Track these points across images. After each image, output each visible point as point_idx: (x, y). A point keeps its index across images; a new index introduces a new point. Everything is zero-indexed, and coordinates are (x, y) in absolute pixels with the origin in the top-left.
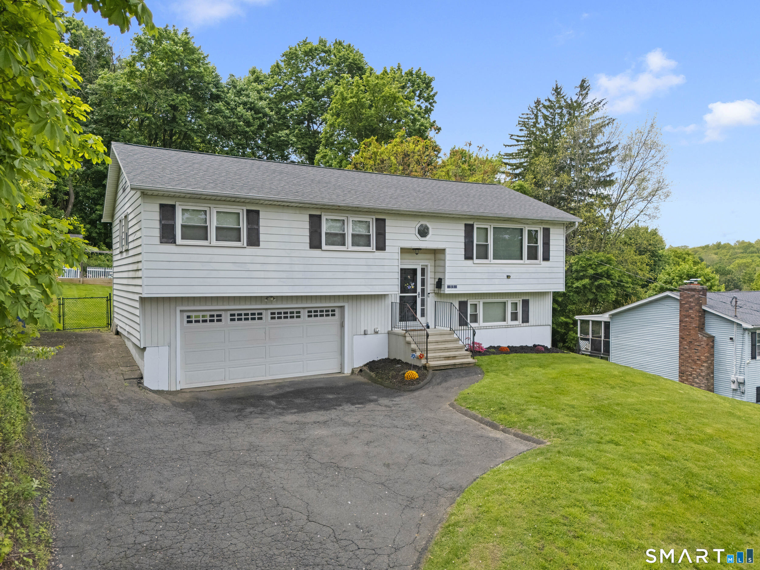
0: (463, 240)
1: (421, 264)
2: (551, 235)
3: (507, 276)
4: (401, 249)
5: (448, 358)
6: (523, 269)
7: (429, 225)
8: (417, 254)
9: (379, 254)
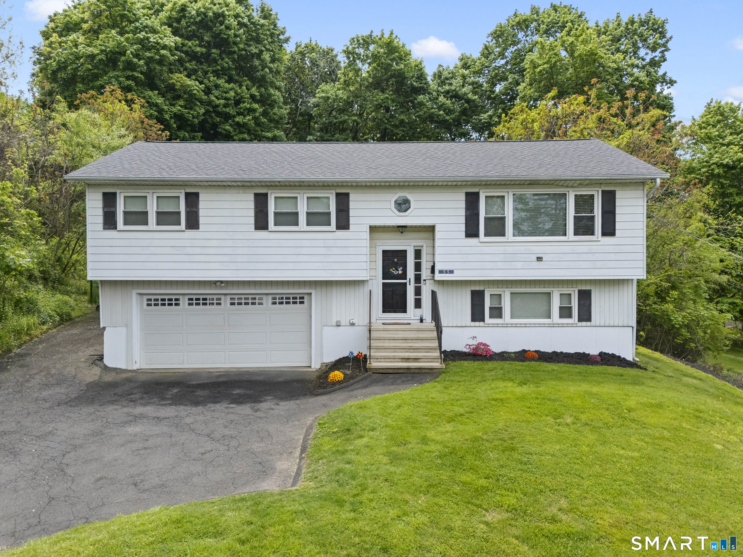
0: (463, 212)
1: (412, 244)
2: (617, 200)
3: (537, 258)
4: (370, 227)
5: (407, 359)
6: (566, 248)
7: (410, 197)
8: (402, 233)
9: (342, 233)
